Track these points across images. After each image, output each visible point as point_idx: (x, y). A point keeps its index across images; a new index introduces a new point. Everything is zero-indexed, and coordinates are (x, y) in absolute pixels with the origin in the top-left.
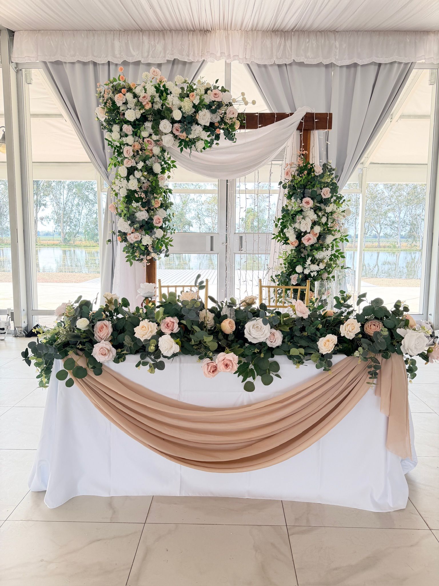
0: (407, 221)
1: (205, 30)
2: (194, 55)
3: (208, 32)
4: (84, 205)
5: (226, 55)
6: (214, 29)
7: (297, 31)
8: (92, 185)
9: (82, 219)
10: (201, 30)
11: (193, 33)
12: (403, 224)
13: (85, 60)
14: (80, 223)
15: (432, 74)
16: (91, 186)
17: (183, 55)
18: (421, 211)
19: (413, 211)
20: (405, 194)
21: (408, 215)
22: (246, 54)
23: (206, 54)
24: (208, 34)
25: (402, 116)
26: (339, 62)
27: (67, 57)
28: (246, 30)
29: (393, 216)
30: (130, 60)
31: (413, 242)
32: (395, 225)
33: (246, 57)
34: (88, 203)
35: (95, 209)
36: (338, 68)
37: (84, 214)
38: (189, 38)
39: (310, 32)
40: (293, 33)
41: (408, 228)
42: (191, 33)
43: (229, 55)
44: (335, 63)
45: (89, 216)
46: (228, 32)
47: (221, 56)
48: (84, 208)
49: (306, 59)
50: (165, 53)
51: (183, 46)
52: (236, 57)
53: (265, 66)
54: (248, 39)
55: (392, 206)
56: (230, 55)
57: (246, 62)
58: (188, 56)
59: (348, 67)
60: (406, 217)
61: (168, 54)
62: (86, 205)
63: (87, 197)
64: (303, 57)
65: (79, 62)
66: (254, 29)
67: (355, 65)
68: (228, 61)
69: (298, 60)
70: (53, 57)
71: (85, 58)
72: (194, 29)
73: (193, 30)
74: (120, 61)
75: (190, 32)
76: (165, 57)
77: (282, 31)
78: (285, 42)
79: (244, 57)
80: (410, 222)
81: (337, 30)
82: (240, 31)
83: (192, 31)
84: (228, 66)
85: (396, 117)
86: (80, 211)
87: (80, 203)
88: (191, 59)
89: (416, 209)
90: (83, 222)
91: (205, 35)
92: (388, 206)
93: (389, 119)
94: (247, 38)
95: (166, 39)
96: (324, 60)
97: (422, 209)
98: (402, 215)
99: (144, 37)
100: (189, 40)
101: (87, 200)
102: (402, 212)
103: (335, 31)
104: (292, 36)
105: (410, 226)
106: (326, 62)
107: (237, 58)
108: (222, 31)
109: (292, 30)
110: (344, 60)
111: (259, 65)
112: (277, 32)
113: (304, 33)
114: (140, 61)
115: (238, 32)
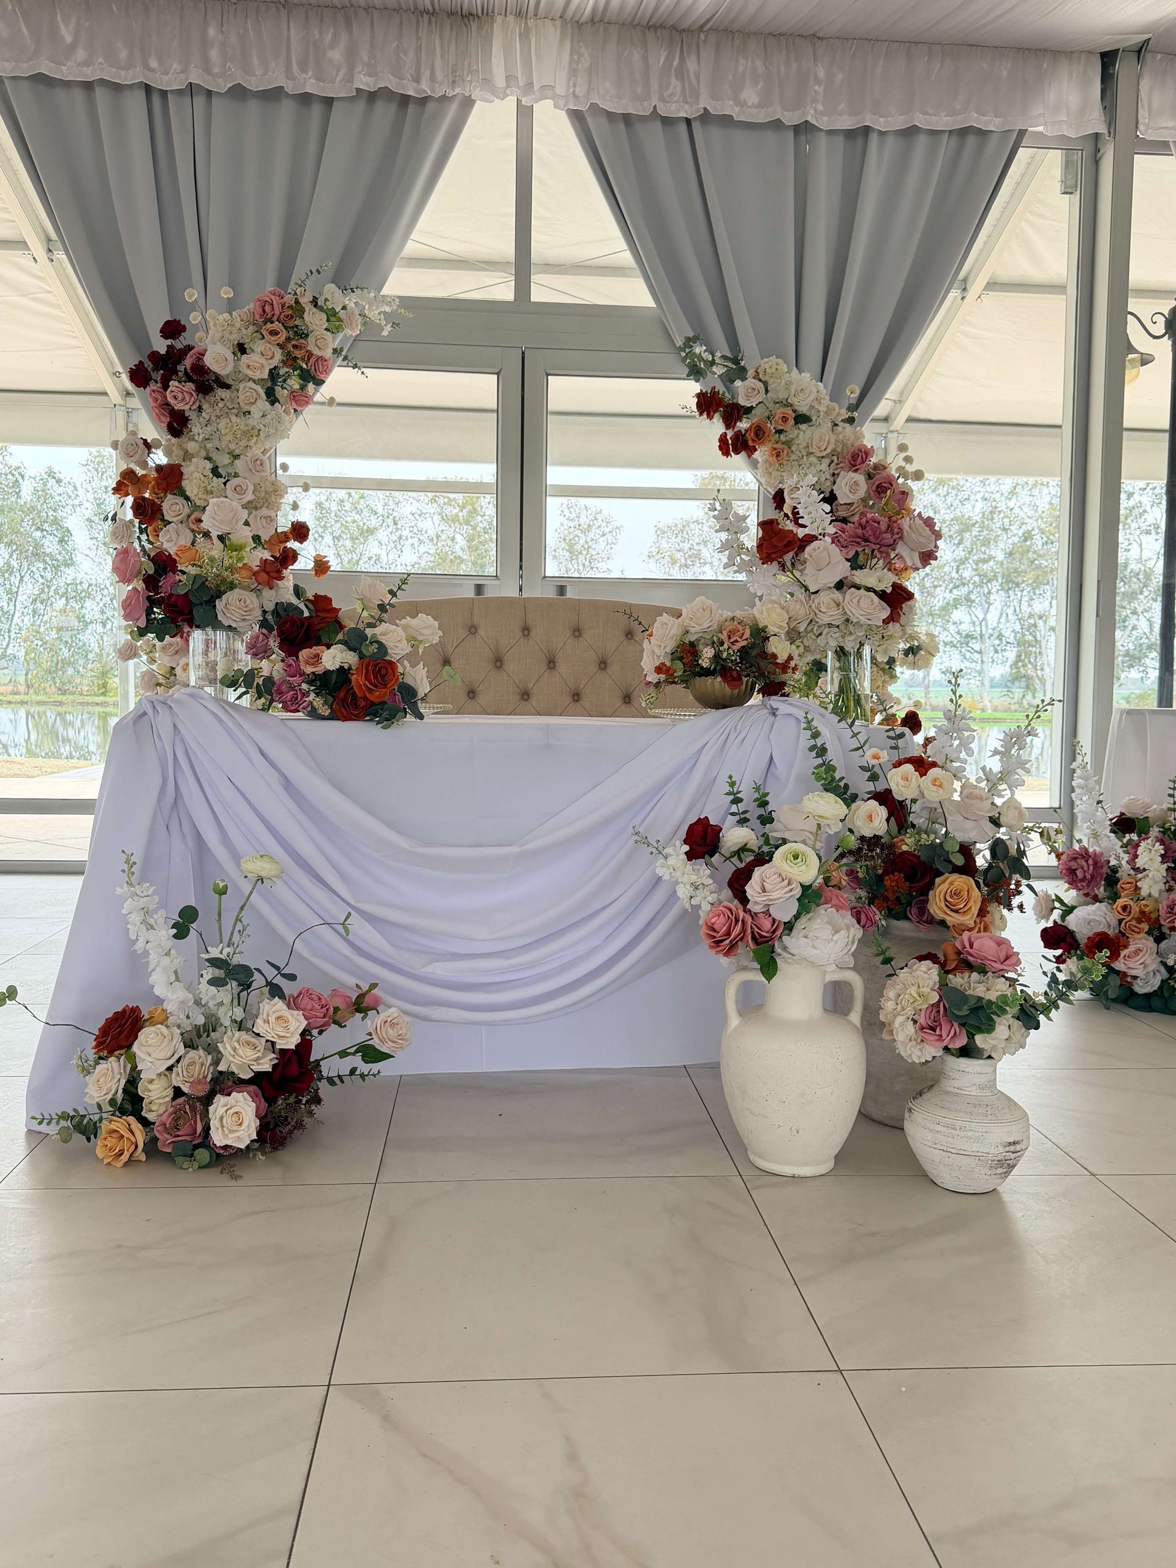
0: (1008, 634)
1: (464, 13)
2: (433, 78)
3: (471, 18)
4: (28, 569)
5: (521, 83)
6: (490, 11)
7: (715, 30)
8: (55, 510)
9: (17, 614)
10: (451, 14)
11: (430, 19)
12: (997, 642)
13: (124, 78)
14: (13, 626)
15: (1068, 164)
16: (51, 513)
17: (402, 79)
18: (1047, 603)
19: (1024, 604)
20: (1000, 556)
21: (1010, 617)
22: (575, 85)
23: (469, 79)
24: (474, 26)
25: (993, 285)
26: (825, 119)
27: (65, 65)
28: (576, 19)
29: (966, 619)
30: (254, 84)
31: (1024, 696)
32: (973, 646)
33: (577, 92)
34: (41, 565)
35: (61, 585)
36: (823, 134)
37: (25, 597)
38: (420, 34)
39: (749, 35)
40: (702, 36)
41: (1011, 654)
42: (425, 16)
43: (530, 85)
44: (814, 122)
45: (42, 603)
46: (526, 23)
47: (508, 86)
48: (25, 579)
49: (737, 109)
50: (351, 68)
51: (402, 55)
52: (546, 91)
53: (627, 118)
54: (581, 44)
55: (964, 591)
56: (532, 83)
57: (576, 106)
58: (417, 80)
59: (849, 134)
60: (1003, 620)
61: (360, 73)
62: (34, 569)
63: (37, 545)
64: (731, 103)
65: (102, 82)
66: (596, 19)
67: (866, 130)
68: (525, 101)
69: (716, 108)
70: (25, 65)
71: (123, 73)
72: (434, 9)
73: (431, 10)
74: (223, 86)
75: (422, 16)
76: (350, 80)
77: (674, 27)
78: (682, 60)
79: (571, 90)
80: (1015, 637)
81: (820, 35)
82: (558, 23)
83: (428, 13)
84: (525, 114)
85: (977, 286)
86: (15, 590)
87: (14, 563)
88: (426, 88)
89: (1032, 599)
90: (20, 624)
91: (463, 25)
92: (951, 591)
93: (959, 291)
94: (579, 42)
95: (354, 31)
96: (786, 113)
97: (1049, 598)
98: (993, 616)
99: (292, 24)
100: (418, 38)
101: (38, 554)
102: (992, 608)
103: (814, 35)
104: (702, 45)
105: (1015, 649)
106: (791, 118)
107: (550, 93)
108: (510, 18)
109: (702, 27)
110: (839, 115)
111: (610, 116)
112: (659, 31)
113: (733, 37)
114: (280, 88)
115: (554, 25)
